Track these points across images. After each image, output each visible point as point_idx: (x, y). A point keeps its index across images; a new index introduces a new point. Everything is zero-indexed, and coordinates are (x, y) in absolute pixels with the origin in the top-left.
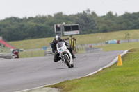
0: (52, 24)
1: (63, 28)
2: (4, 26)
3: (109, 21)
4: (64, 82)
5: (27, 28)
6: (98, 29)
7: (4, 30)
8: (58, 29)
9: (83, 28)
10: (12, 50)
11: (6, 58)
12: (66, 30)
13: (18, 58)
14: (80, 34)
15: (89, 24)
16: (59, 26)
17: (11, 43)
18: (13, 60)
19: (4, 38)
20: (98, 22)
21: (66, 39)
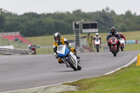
0: (70, 21)
1: (81, 26)
2: (22, 22)
3: (128, 20)
4: (83, 80)
5: (44, 24)
7: (22, 25)
8: (77, 26)
9: (102, 27)
10: (30, 46)
11: (23, 54)
12: (84, 28)
13: (35, 54)
14: (99, 32)
15: (108, 22)
16: (77, 23)
17: (28, 38)
18: (30, 56)
19: (21, 33)
20: (117, 21)
21: (84, 37)
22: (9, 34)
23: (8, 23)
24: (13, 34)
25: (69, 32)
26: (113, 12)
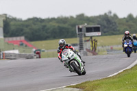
0: (74, 25)
1: (84, 30)
2: (27, 26)
3: (130, 23)
4: (86, 83)
5: (49, 29)
6: (119, 31)
7: (27, 30)
8: (80, 30)
9: (105, 30)
10: (34, 50)
11: (28, 58)
13: (40, 57)
14: (102, 35)
15: (111, 26)
16: (81, 27)
17: (33, 43)
18: (35, 60)
19: (26, 37)
20: (119, 24)
21: (88, 41)
22: (14, 39)
23: (13, 28)
24: (18, 38)
25: (73, 35)
26: (115, 15)
